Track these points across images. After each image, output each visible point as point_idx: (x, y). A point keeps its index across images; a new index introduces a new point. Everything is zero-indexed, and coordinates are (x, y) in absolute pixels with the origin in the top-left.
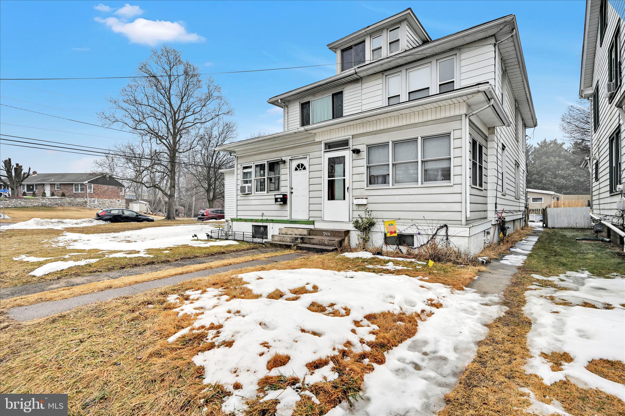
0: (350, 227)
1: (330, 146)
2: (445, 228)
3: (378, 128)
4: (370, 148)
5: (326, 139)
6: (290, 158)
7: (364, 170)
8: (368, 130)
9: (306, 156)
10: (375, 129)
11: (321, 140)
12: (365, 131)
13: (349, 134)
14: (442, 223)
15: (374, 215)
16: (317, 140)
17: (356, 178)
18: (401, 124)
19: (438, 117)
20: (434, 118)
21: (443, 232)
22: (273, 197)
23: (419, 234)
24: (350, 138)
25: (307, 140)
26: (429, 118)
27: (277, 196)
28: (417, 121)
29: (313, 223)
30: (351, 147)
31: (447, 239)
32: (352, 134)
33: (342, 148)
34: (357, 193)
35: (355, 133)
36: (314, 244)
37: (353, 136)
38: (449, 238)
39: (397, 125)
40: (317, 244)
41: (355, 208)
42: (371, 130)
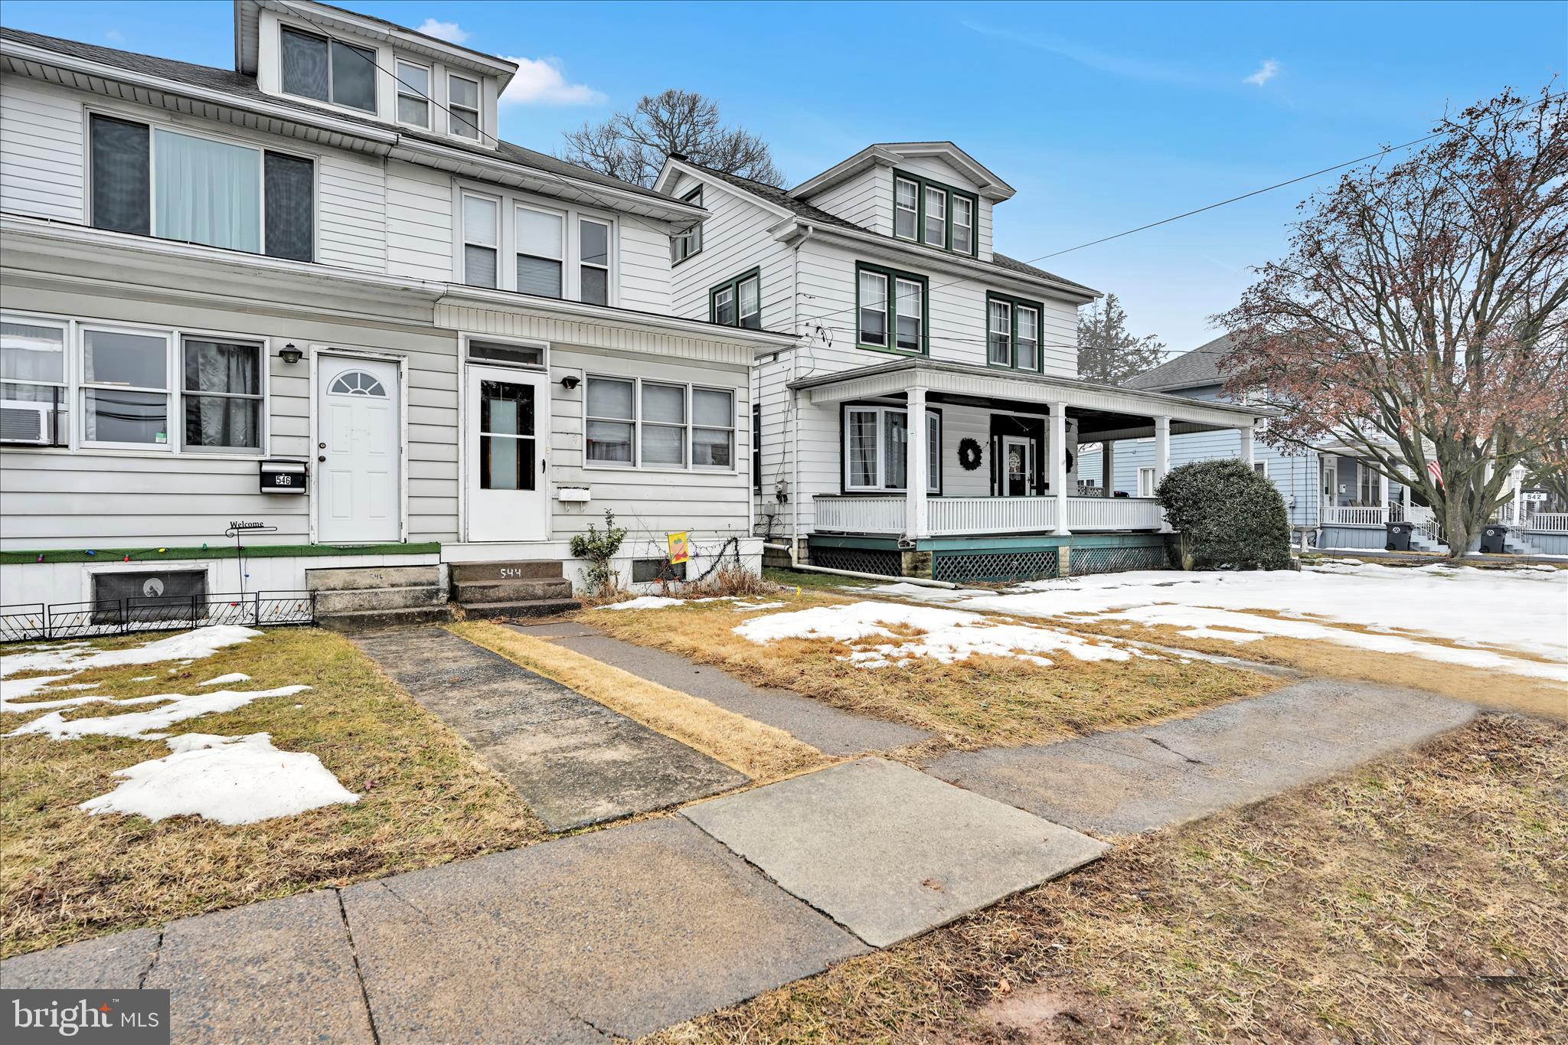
0: (560, 551)
1: (482, 351)
2: (734, 544)
3: (614, 346)
4: (593, 380)
5: (473, 328)
6: (323, 348)
7: (579, 426)
8: (591, 342)
9: (396, 358)
10: (607, 345)
11: (454, 326)
12: (583, 342)
13: (543, 336)
14: (729, 536)
15: (618, 523)
16: (442, 322)
17: (560, 441)
18: (658, 351)
19: (719, 359)
20: (712, 358)
21: (730, 550)
22: (253, 468)
23: (697, 555)
24: (545, 346)
25: (401, 313)
26: (706, 358)
27: (266, 468)
28: (686, 355)
29: (435, 548)
30: (548, 368)
31: (738, 560)
32: (552, 338)
33: (525, 364)
34: (565, 475)
35: (559, 339)
36: (499, 600)
37: (554, 346)
38: (741, 558)
39: (651, 350)
40: (511, 600)
41: (558, 509)
42: (599, 344)
